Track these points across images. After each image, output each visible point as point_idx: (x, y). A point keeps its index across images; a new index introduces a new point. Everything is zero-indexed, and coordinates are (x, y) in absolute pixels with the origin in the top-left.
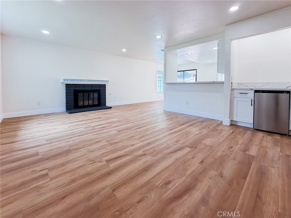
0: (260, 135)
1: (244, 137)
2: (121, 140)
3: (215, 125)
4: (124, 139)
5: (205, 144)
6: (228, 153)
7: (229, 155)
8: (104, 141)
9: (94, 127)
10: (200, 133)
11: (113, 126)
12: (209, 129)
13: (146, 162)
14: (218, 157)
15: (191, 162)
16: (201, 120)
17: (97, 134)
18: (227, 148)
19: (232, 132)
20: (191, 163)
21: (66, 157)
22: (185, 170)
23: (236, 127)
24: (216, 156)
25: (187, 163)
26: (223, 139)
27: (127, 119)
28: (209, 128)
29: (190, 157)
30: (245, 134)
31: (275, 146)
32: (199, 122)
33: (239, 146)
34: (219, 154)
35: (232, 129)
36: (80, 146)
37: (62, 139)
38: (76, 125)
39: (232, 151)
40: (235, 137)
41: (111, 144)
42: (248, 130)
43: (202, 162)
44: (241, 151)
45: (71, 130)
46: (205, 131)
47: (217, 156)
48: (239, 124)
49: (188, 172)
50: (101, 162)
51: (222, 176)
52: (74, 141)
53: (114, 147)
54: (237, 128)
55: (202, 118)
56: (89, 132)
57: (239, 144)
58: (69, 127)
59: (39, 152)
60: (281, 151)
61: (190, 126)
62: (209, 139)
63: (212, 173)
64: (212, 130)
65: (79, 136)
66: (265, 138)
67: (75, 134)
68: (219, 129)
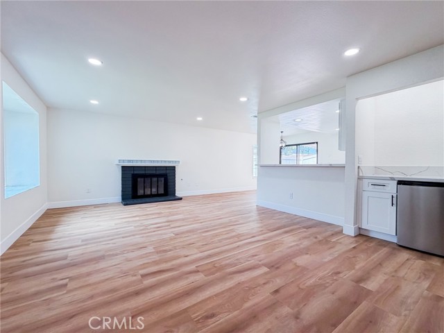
1: (369, 258)
2: (174, 247)
3: (329, 233)
5: (295, 264)
7: (327, 285)
8: (151, 248)
10: (297, 245)
11: (172, 226)
12: (315, 240)
13: (193, 283)
14: (307, 287)
15: (260, 290)
16: (309, 223)
18: (330, 274)
20: (259, 292)
21: (97, 265)
22: (245, 300)
23: (365, 239)
24: (304, 284)
25: (253, 291)
26: (331, 258)
27: (197, 217)
28: (316, 238)
29: (262, 282)
31: (423, 278)
32: (304, 227)
33: (353, 271)
34: (311, 282)
35: (357, 242)
39: (336, 280)
40: (354, 257)
41: (158, 252)
43: (277, 291)
44: (353, 281)
45: (117, 229)
46: (306, 243)
47: (306, 285)
48: (372, 235)
49: (247, 305)
50: (135, 275)
51: (297, 318)
52: (115, 244)
53: (161, 256)
54: (366, 241)
55: (314, 221)
57: (354, 269)
59: (69, 255)
60: (429, 289)
61: (286, 232)
62: (306, 257)
64: (320, 241)
66: (411, 262)
68: (333, 240)
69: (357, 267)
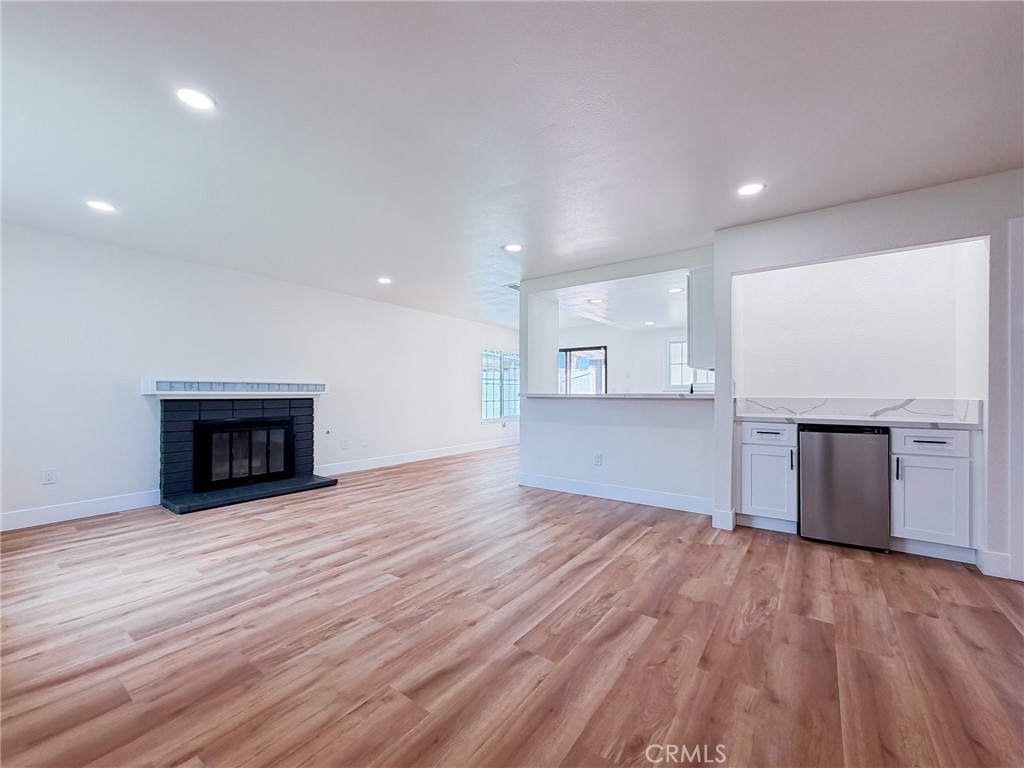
0: (822, 555)
1: (784, 567)
2: (423, 607)
3: (691, 531)
4: (432, 602)
5: (689, 599)
6: (764, 624)
7: (767, 629)
8: (368, 618)
9: (303, 562)
10: (662, 561)
11: (372, 554)
12: (680, 545)
13: (540, 682)
14: (742, 639)
15: (676, 666)
16: (645, 515)
17: (330, 591)
18: (755, 607)
19: (749, 551)
20: (678, 669)
21: (251, 697)
22: (669, 693)
23: (751, 532)
24: (734, 635)
25: (666, 669)
26: (733, 577)
27: (412, 525)
28: (680, 542)
29: (667, 647)
30: (782, 554)
31: (870, 587)
32: (645, 524)
33: (781, 596)
34: (741, 628)
35: (745, 541)
36: (283, 646)
37: (197, 622)
38: (230, 561)
39: (771, 616)
40: (763, 569)
41: (398, 627)
42: (787, 543)
43: (704, 661)
44: (794, 612)
45: (218, 583)
46: (673, 555)
47: (738, 635)
48: (757, 524)
49: (681, 700)
50: (391, 698)
51: (775, 701)
52: (252, 626)
53: (411, 635)
54: (754, 537)
55: (648, 509)
56: (293, 585)
57: (779, 591)
58: (202, 571)
59: (128, 687)
60: (890, 603)
61: (623, 538)
62: (694, 582)
63: (747, 693)
64: (691, 547)
65: (262, 605)
66: (837, 564)
67: (243, 597)
68: (710, 543)
69: (781, 586)
